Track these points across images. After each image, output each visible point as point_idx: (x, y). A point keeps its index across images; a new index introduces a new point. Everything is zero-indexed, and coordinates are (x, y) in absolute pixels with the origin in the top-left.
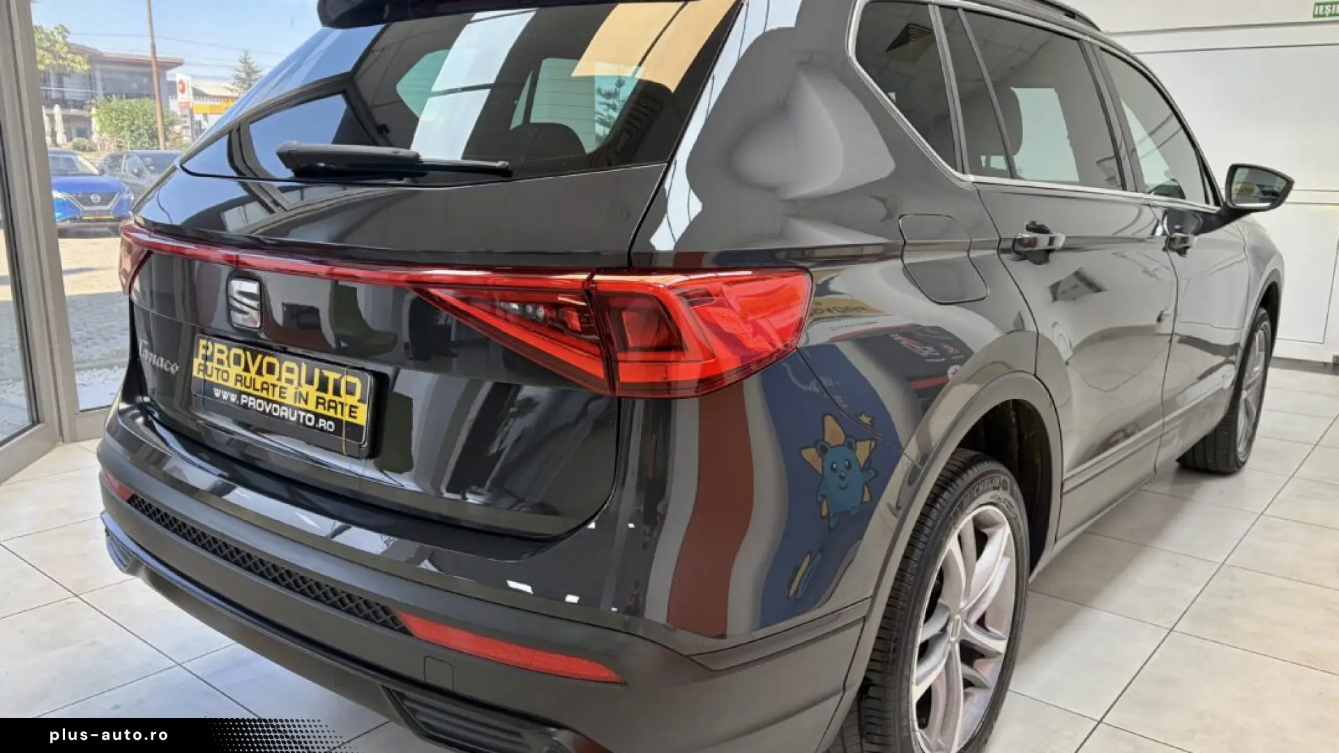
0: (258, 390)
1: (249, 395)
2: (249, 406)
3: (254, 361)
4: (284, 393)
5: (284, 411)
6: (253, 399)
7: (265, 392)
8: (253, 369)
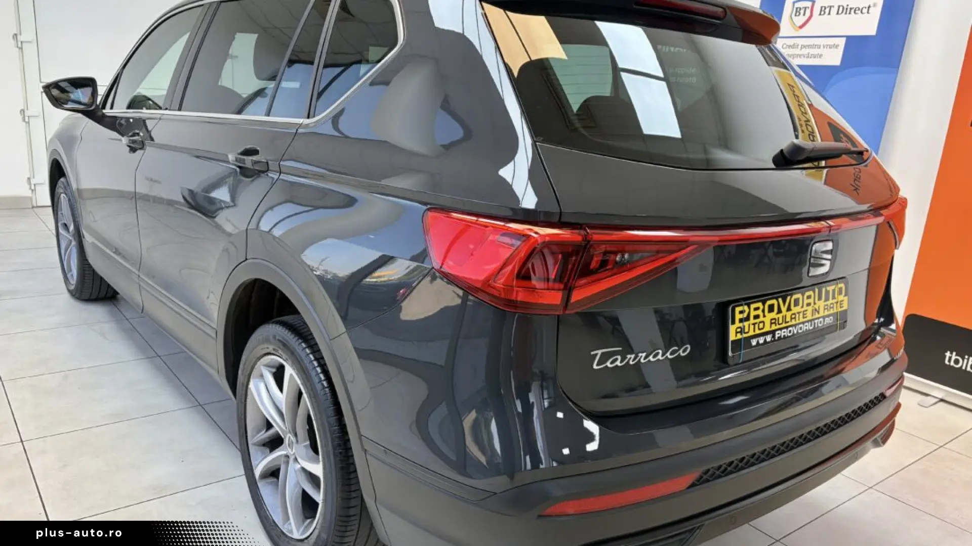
0: (788, 322)
1: (780, 329)
2: (782, 337)
3: (784, 302)
4: (806, 314)
5: (806, 326)
6: (785, 330)
7: (793, 320)
8: (784, 309)
